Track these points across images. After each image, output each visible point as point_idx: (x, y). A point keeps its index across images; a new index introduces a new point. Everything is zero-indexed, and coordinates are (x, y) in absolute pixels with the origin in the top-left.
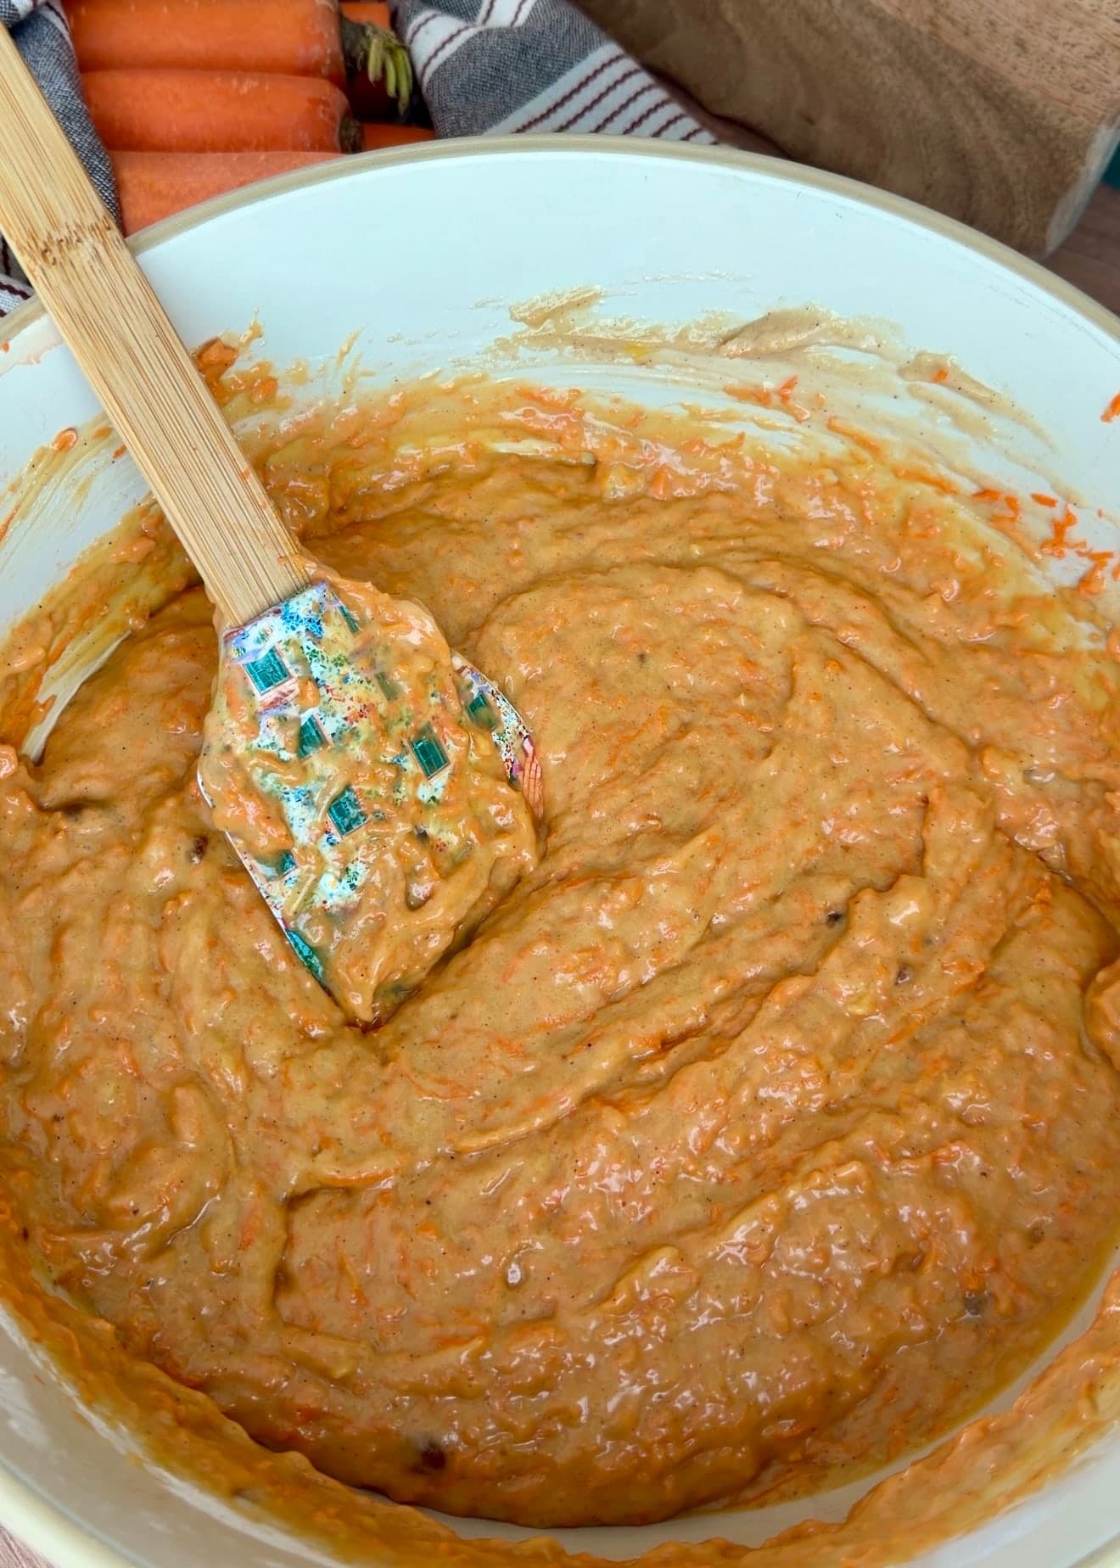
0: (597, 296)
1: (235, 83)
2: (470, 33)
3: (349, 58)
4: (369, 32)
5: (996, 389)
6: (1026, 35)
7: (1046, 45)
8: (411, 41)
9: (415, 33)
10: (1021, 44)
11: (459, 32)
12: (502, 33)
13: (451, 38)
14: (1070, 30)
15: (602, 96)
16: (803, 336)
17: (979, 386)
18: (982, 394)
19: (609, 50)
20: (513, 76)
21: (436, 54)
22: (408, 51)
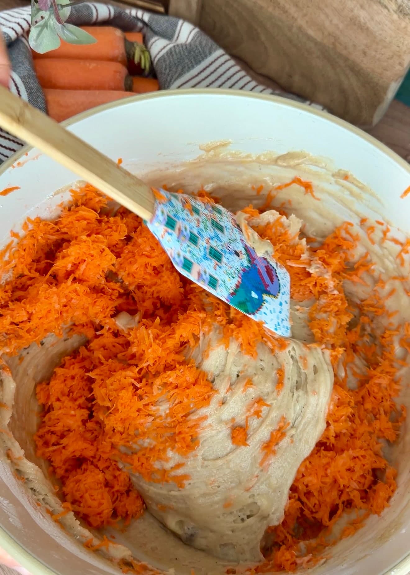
0: (230, 143)
1: (88, 65)
2: (171, 45)
3: (128, 54)
4: (135, 45)
5: (365, 184)
6: (366, 50)
7: (373, 54)
8: (150, 48)
9: (151, 45)
11: (167, 45)
12: (182, 46)
13: (164, 47)
14: (381, 49)
15: (217, 69)
16: (300, 161)
17: (359, 182)
18: (360, 185)
19: (220, 52)
20: (186, 61)
21: (159, 53)
22: (149, 52)
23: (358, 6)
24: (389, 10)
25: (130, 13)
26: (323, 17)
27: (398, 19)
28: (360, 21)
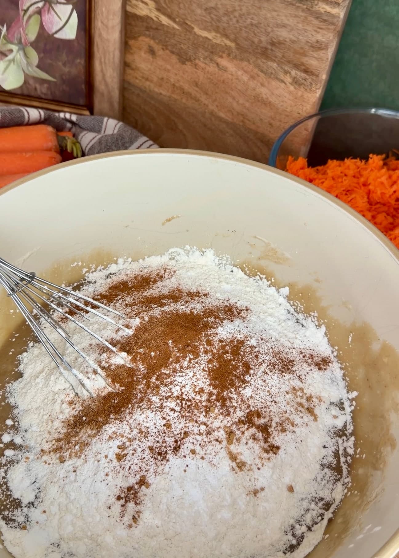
1: (24, 154)
2: (100, 136)
3: (61, 146)
4: (67, 138)
6: (272, 121)
7: (278, 124)
8: (81, 140)
9: (82, 138)
10: (271, 124)
11: (96, 136)
12: (109, 136)
13: (94, 138)
14: (285, 118)
19: (144, 139)
21: (89, 143)
22: (80, 144)
23: (259, 84)
24: (285, 84)
25: (59, 115)
26: (230, 99)
27: (294, 89)
28: (262, 98)
